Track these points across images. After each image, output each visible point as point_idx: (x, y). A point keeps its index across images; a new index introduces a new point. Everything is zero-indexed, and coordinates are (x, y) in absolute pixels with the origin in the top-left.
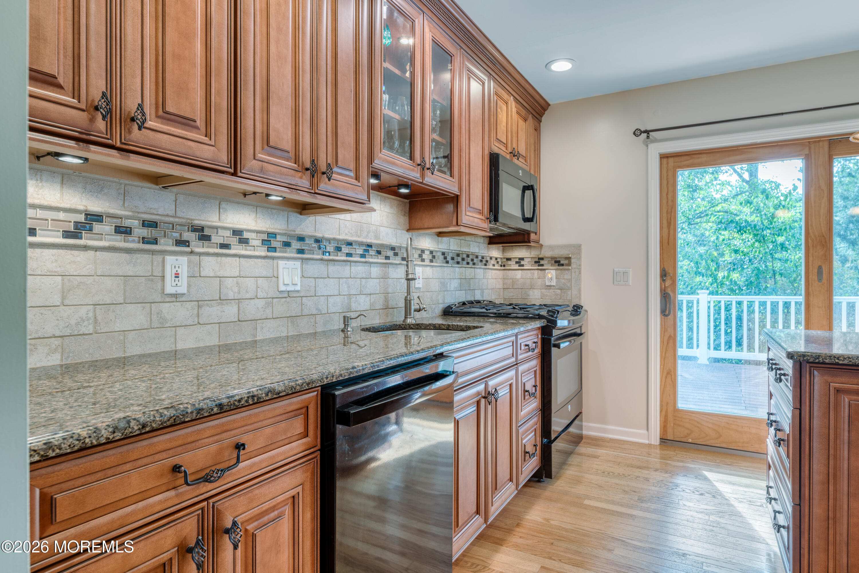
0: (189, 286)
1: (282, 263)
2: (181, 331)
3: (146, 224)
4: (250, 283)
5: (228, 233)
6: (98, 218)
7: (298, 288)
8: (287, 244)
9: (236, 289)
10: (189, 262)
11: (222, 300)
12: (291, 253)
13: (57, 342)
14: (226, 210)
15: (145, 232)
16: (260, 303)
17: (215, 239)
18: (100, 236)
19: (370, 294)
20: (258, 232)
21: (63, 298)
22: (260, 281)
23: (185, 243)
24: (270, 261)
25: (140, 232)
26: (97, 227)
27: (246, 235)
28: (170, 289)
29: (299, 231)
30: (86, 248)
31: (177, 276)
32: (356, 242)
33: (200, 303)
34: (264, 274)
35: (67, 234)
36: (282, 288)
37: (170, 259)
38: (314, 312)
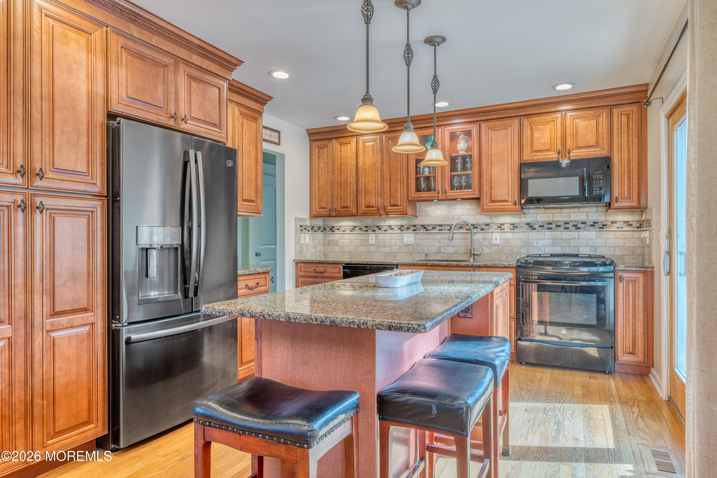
0: (375, 242)
1: (405, 235)
2: (373, 254)
3: (366, 227)
4: (394, 241)
5: (387, 227)
6: (355, 227)
7: (413, 243)
8: (408, 228)
9: (389, 243)
10: (375, 236)
11: (385, 246)
12: (411, 231)
13: (348, 253)
14: (386, 220)
15: (366, 229)
16: (398, 248)
17: (382, 229)
18: (356, 231)
19: (455, 246)
20: (397, 225)
21: (350, 244)
22: (397, 241)
23: (375, 231)
24: (401, 234)
25: (364, 229)
26: (356, 229)
27: (392, 227)
28: (370, 243)
29: (414, 223)
30: (353, 234)
31: (372, 239)
32: (444, 224)
33: (379, 247)
34: (399, 238)
35: (351, 231)
36: (405, 243)
37: (370, 235)
38: (421, 252)
